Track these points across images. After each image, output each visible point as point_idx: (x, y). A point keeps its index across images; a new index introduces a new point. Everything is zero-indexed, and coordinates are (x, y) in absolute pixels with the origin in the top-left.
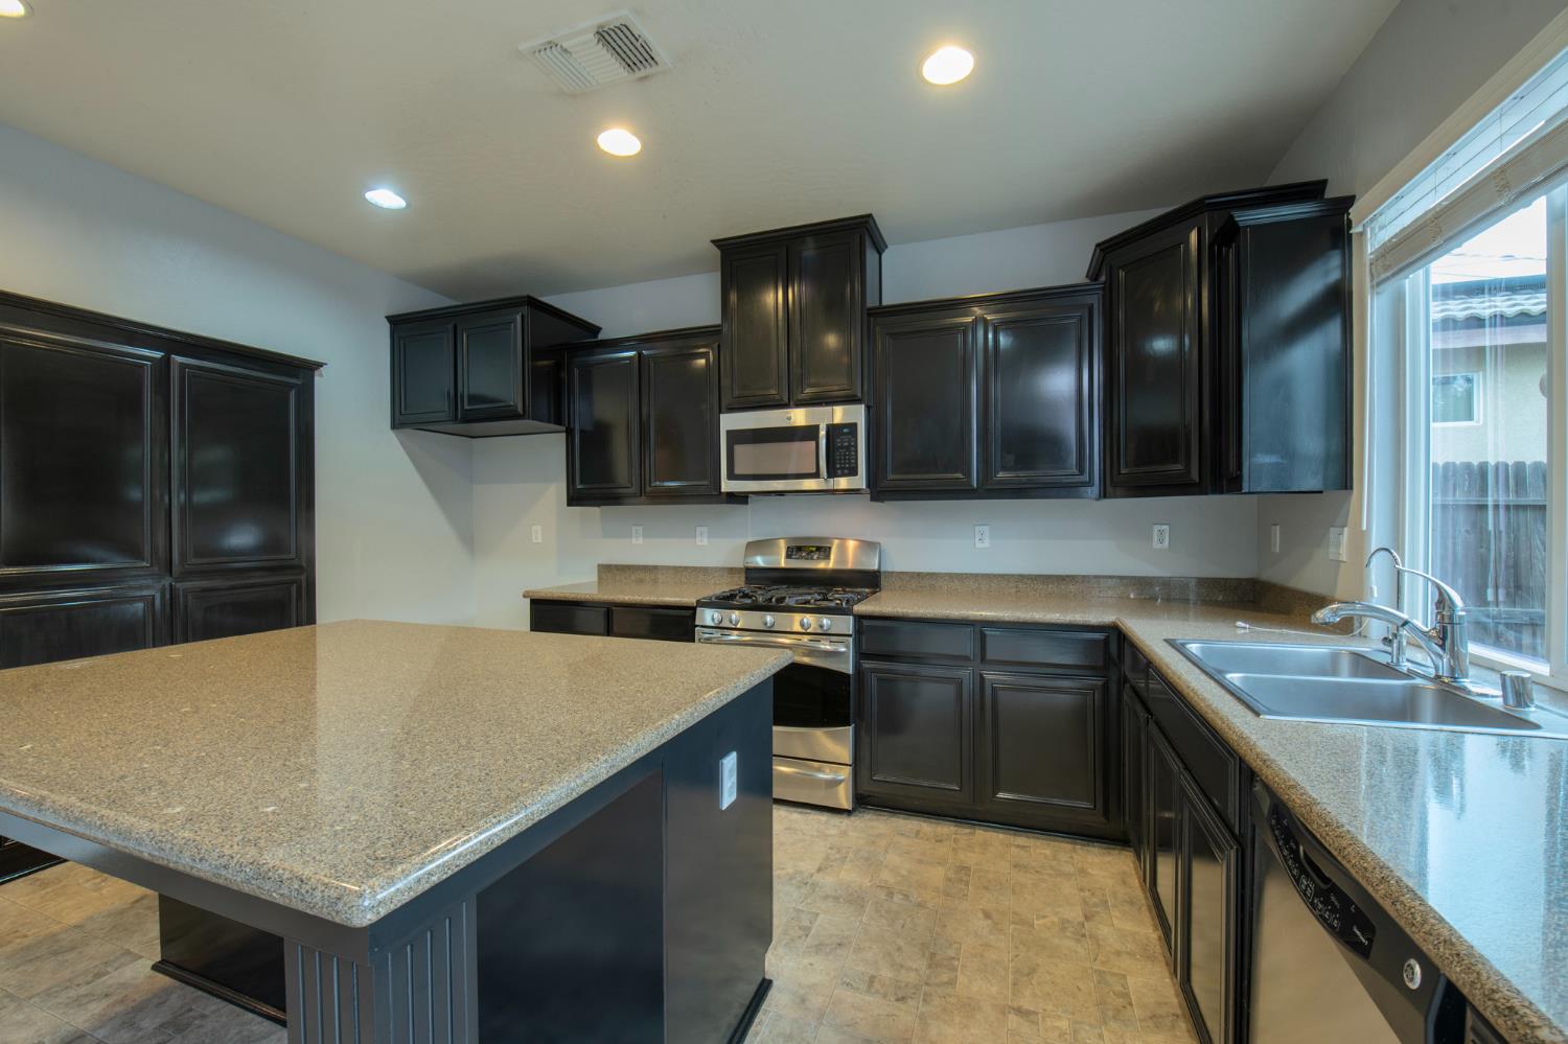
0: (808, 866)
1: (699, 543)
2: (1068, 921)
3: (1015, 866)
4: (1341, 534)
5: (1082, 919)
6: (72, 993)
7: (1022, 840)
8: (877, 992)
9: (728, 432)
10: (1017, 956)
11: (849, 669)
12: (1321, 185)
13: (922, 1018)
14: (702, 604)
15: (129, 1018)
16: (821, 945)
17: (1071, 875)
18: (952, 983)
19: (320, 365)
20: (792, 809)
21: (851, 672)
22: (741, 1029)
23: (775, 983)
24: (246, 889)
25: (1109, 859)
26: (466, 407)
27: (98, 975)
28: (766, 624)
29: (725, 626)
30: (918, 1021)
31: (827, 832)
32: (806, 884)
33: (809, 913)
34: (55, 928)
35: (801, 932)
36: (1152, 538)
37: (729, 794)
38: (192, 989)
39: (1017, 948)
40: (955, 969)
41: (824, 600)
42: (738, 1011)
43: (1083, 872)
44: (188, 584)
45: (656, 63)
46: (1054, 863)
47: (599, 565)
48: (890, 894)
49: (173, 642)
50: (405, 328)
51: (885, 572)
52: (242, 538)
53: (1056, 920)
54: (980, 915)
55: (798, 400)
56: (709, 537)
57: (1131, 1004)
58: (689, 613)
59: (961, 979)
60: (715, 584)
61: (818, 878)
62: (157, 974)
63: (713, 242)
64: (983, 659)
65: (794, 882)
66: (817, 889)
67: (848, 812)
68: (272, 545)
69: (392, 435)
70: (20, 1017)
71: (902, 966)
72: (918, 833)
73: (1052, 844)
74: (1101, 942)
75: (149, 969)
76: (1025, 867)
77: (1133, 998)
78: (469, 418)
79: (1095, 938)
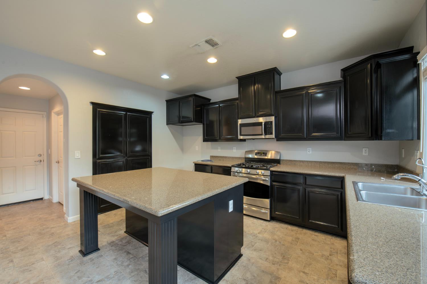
0: (256, 232)
1: (234, 151)
2: (324, 255)
3: (313, 240)
4: (417, 153)
5: (328, 255)
6: (112, 234)
7: (317, 234)
8: (268, 261)
9: (240, 124)
10: (307, 260)
11: (269, 184)
12: (412, 48)
13: (278, 269)
14: (233, 166)
15: (121, 240)
16: (256, 249)
17: (329, 244)
18: (288, 263)
19: (152, 112)
20: (254, 218)
21: (269, 185)
22: (234, 263)
23: (243, 255)
24: (143, 210)
25: (342, 242)
26: (181, 120)
27: (116, 232)
28: (248, 172)
29: (238, 172)
30: (276, 269)
31: (263, 225)
32: (255, 236)
33: (254, 242)
34: (109, 223)
35: (251, 246)
36: (362, 152)
37: (231, 209)
38: (131, 237)
39: (307, 258)
40: (289, 260)
41: (263, 166)
42: (234, 259)
43: (333, 244)
44: (130, 159)
45: (218, 45)
46: (324, 241)
47: (210, 156)
48: (276, 241)
49: (127, 170)
50: (170, 103)
51: (282, 160)
52: (138, 148)
53: (321, 254)
54: (299, 250)
55: (257, 116)
56: (236, 149)
57: (336, 277)
58: (230, 168)
59: (290, 262)
60: (238, 161)
61: (258, 235)
62: (125, 234)
63: (236, 77)
64: (305, 184)
65: (252, 235)
66: (257, 237)
67: (269, 221)
68: (144, 150)
69: (166, 127)
70: (104, 237)
71: (275, 257)
72: (287, 228)
73: (326, 236)
74: (332, 261)
75: (124, 232)
76: (316, 241)
77: (338, 275)
78: (182, 122)
79: (331, 260)
